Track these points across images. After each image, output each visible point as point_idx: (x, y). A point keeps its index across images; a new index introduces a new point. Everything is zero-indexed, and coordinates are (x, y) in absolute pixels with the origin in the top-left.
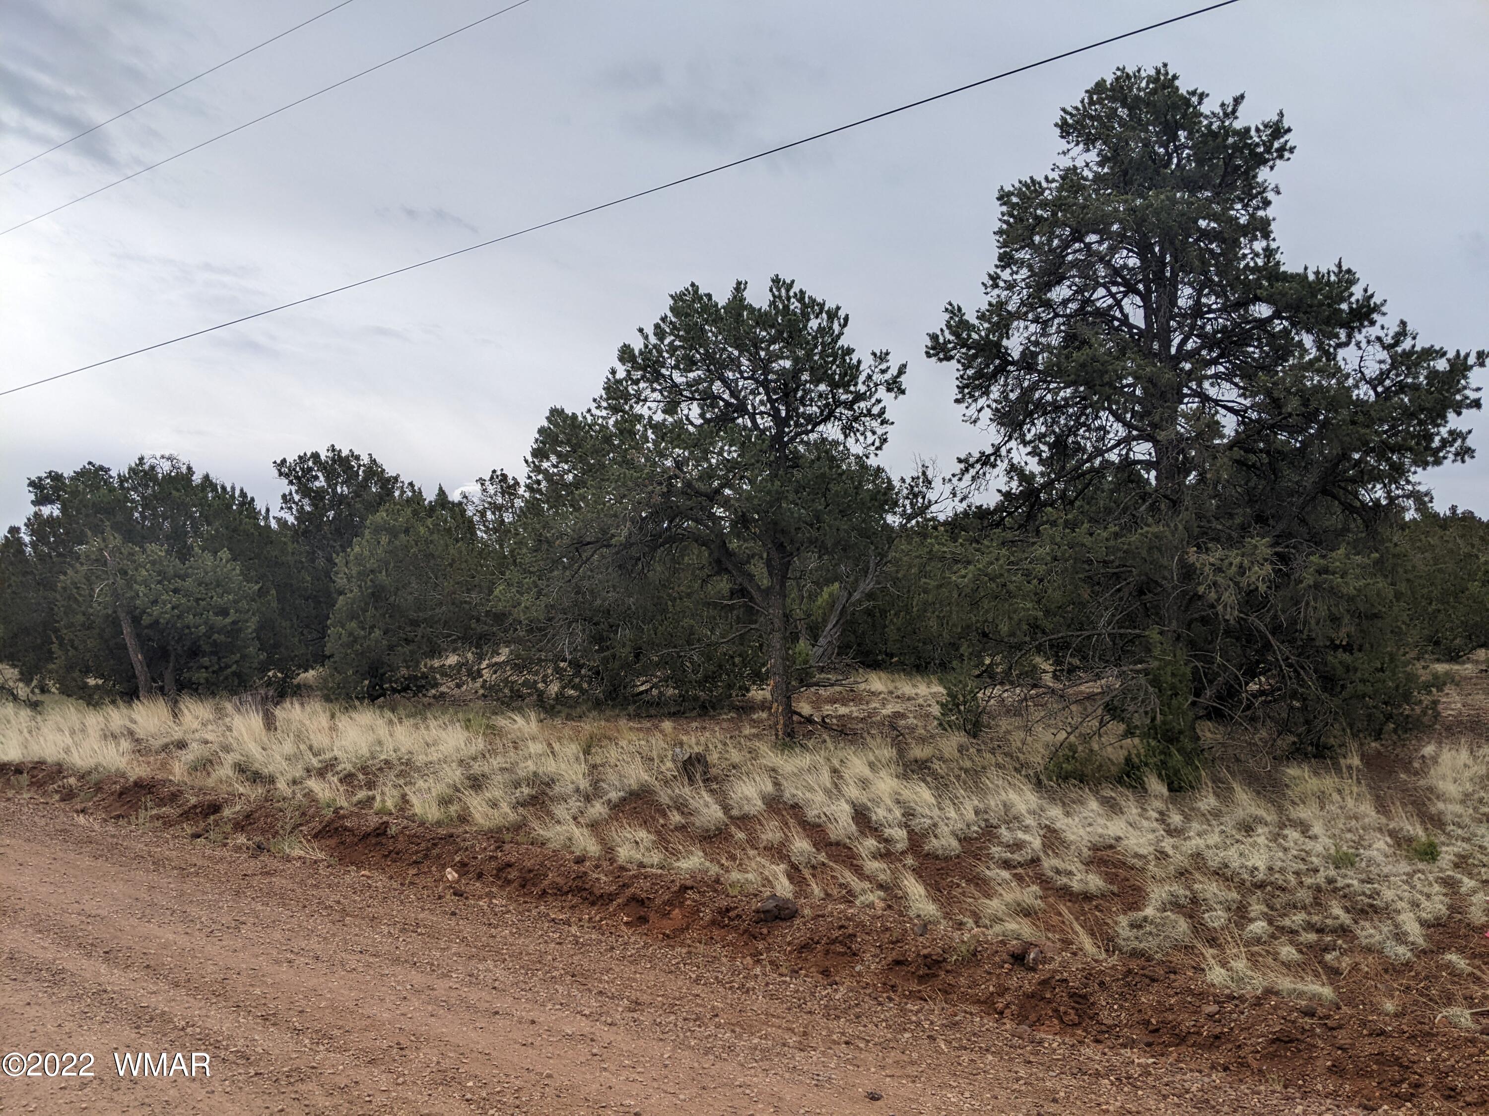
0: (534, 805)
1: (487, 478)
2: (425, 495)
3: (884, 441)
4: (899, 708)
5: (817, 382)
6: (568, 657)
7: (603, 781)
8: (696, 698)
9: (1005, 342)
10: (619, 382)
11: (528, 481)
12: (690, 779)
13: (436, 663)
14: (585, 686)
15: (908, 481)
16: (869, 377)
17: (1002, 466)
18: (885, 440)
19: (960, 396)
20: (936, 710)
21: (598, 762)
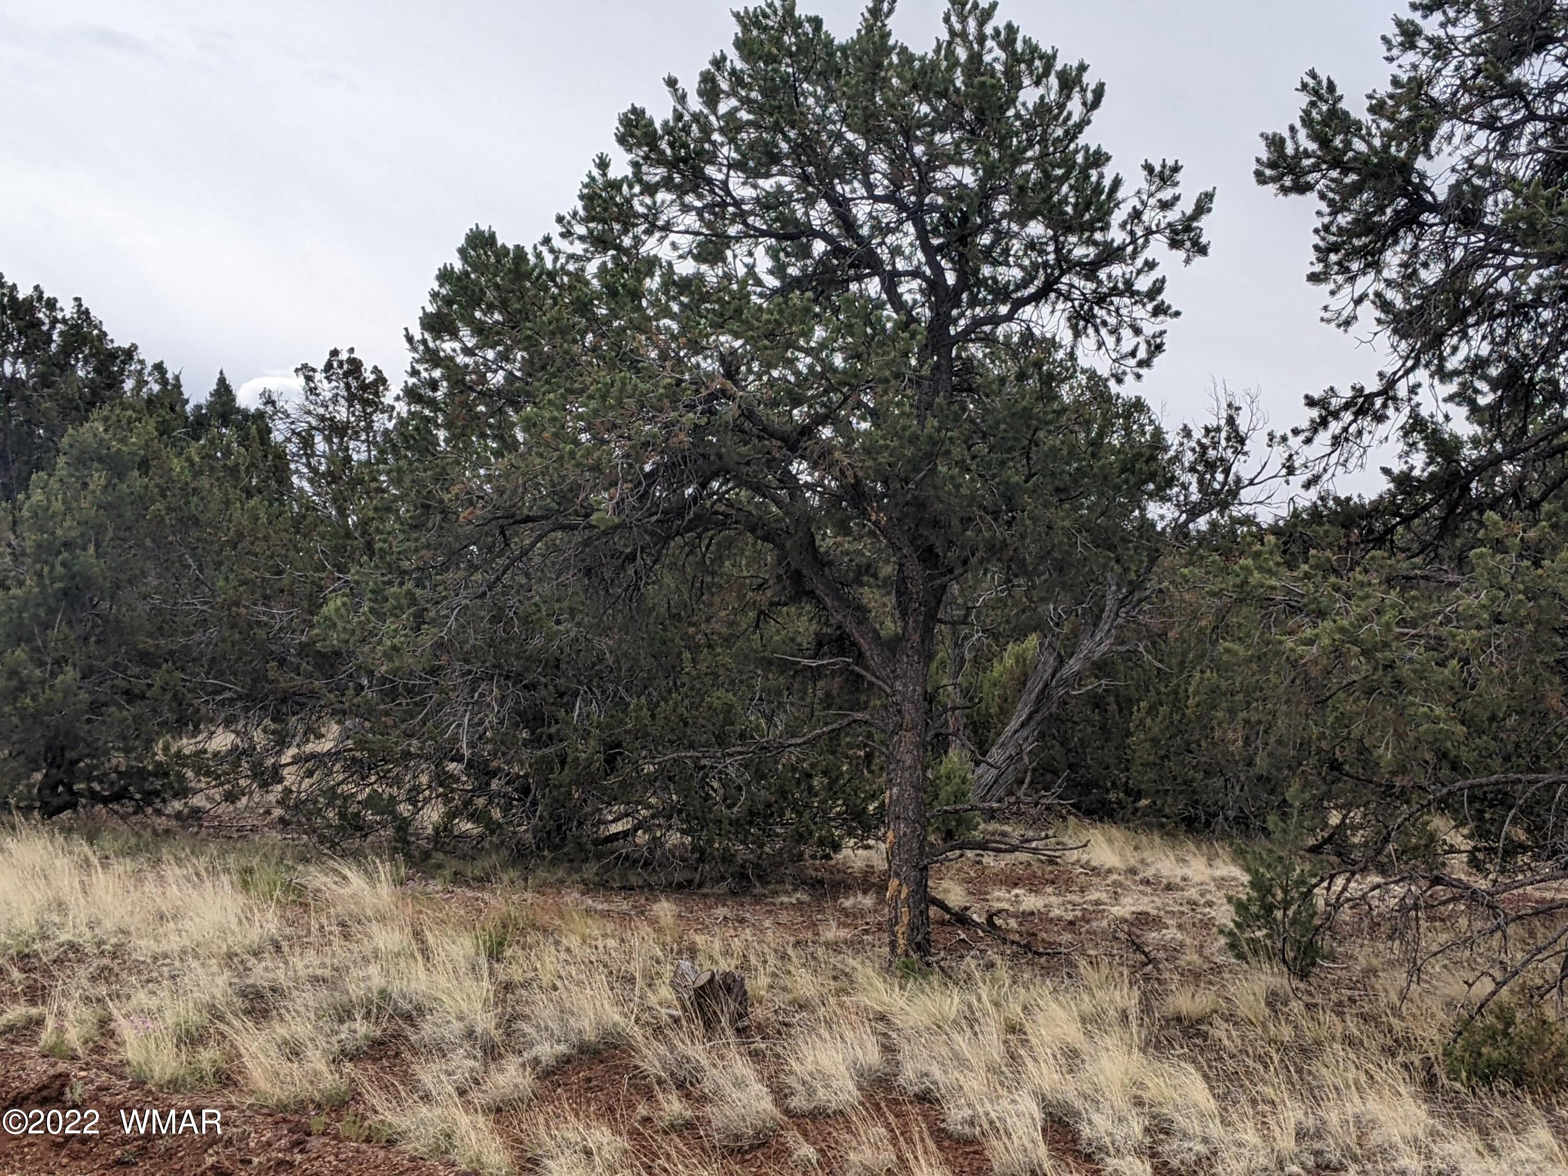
0: (375, 1060)
1: (320, 365)
2: (186, 392)
3: (1156, 348)
4: (1147, 904)
5: (1023, 216)
6: (466, 752)
7: (526, 1018)
8: (728, 858)
9: (1420, 163)
10: (615, 185)
11: (412, 381)
12: (708, 1025)
13: (187, 745)
14: (496, 814)
15: (1198, 434)
16: (1136, 215)
17: (1397, 418)
18: (1159, 348)
19: (1319, 268)
20: (1225, 915)
21: (518, 978)
